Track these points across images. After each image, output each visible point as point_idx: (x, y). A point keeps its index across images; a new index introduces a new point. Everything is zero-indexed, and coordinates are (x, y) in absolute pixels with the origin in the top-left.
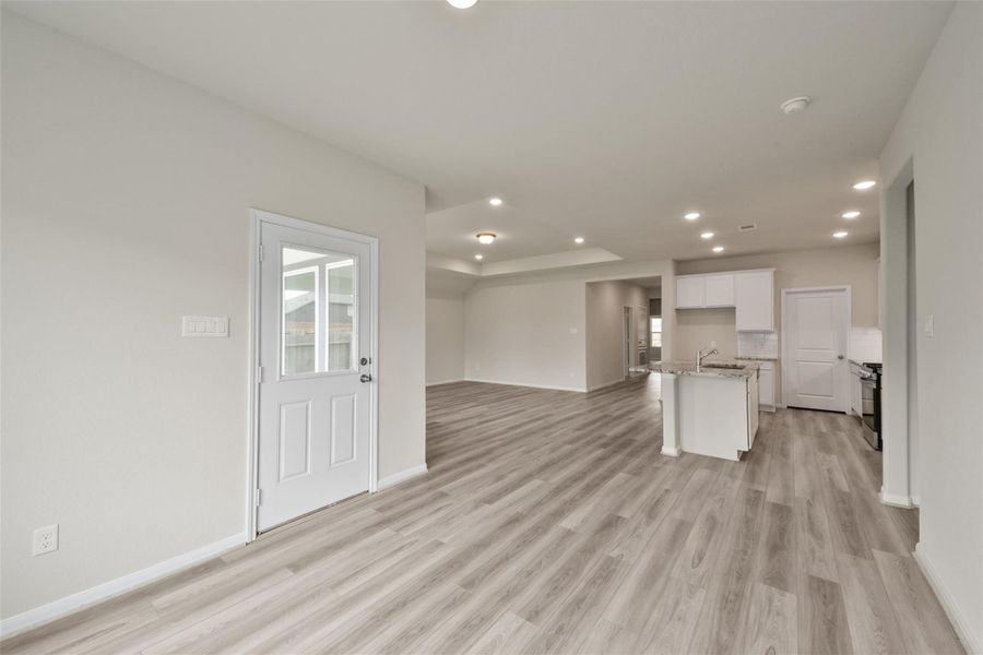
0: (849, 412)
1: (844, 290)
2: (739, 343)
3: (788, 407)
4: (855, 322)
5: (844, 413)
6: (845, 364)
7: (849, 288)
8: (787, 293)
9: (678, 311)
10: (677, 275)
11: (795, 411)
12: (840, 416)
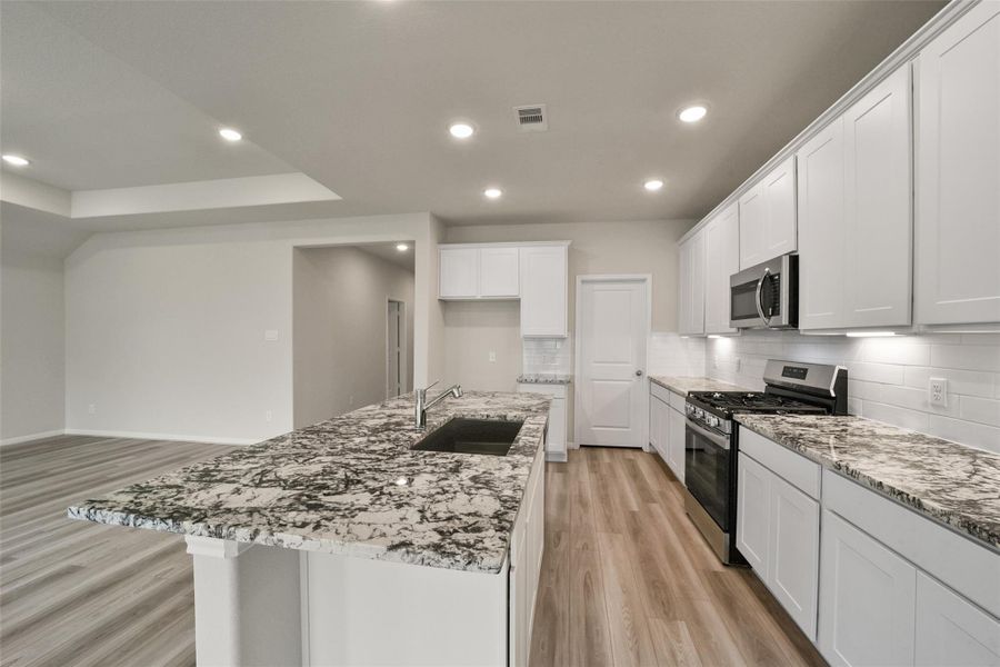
0: (646, 449)
1: (644, 280)
2: (525, 355)
3: (581, 446)
4: (656, 326)
5: (640, 449)
6: (645, 381)
7: (649, 277)
8: (583, 282)
9: (445, 303)
10: (439, 243)
11: (589, 449)
12: (638, 453)
